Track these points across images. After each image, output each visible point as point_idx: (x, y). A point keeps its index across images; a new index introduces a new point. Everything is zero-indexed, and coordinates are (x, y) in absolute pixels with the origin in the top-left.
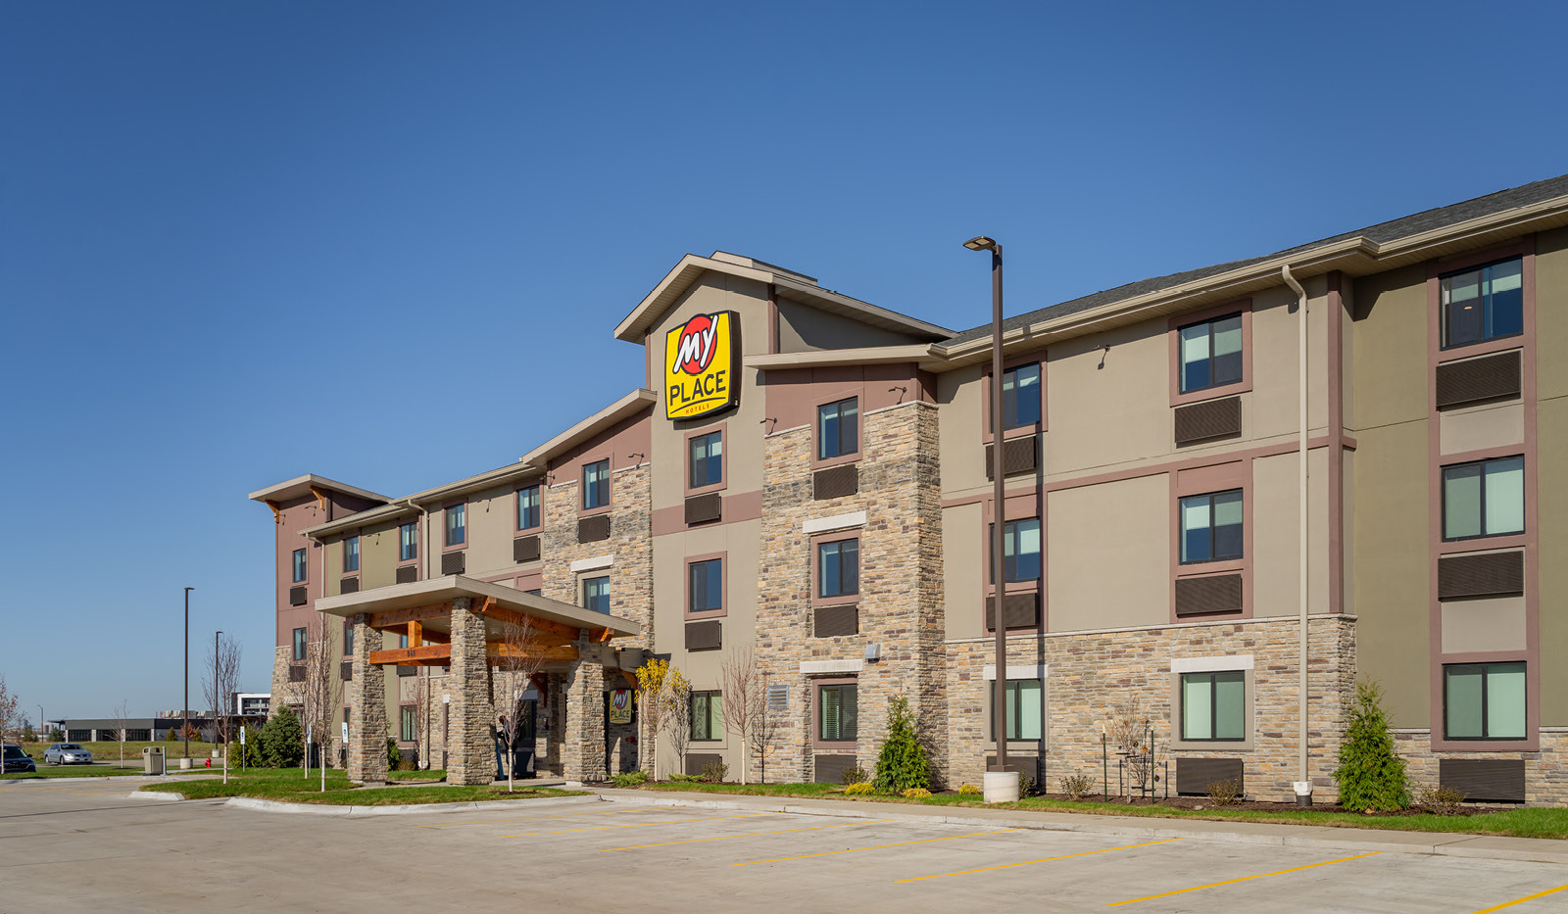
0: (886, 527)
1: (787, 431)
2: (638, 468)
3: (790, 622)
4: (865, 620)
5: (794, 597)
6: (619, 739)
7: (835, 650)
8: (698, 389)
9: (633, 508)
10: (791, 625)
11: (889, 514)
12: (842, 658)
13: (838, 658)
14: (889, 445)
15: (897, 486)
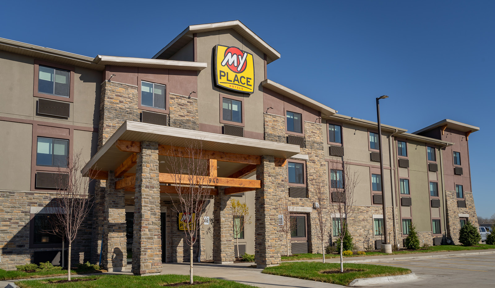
0: (315, 163)
1: (275, 115)
2: (189, 98)
3: (281, 190)
4: (311, 193)
5: (282, 181)
6: (182, 239)
7: (300, 203)
8: (236, 79)
9: (186, 118)
10: (281, 191)
11: (316, 159)
12: (304, 206)
13: (302, 206)
14: (314, 135)
15: (317, 150)
